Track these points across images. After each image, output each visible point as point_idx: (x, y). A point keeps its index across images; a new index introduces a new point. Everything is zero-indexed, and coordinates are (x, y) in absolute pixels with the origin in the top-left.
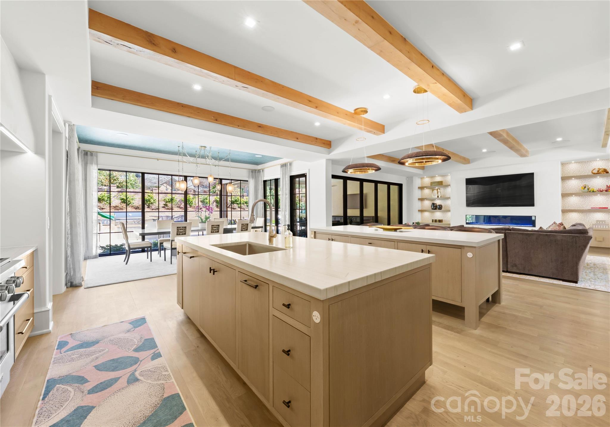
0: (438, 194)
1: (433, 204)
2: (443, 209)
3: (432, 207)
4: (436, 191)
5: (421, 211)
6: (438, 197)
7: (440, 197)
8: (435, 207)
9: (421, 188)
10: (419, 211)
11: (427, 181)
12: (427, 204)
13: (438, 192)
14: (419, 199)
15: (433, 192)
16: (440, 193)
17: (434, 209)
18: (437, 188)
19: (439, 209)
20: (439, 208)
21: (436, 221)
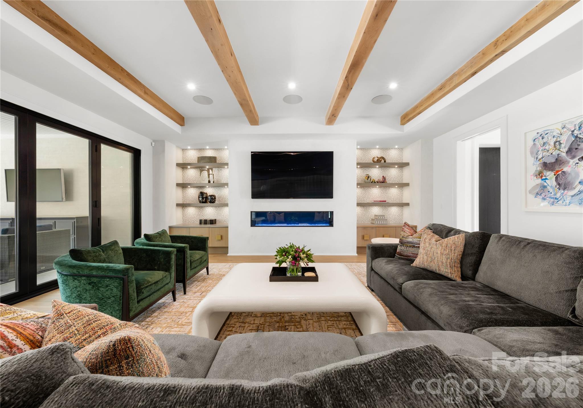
0: (209, 177)
1: (202, 194)
2: (216, 202)
3: (201, 199)
4: (205, 173)
5: (183, 206)
6: (209, 182)
7: (212, 182)
8: (205, 199)
9: (183, 166)
10: (178, 205)
11: (192, 155)
12: (193, 193)
13: (209, 175)
14: (178, 185)
15: (201, 175)
16: (212, 175)
17: (203, 202)
18: (207, 167)
19: (211, 202)
20: (210, 200)
21: (205, 222)
